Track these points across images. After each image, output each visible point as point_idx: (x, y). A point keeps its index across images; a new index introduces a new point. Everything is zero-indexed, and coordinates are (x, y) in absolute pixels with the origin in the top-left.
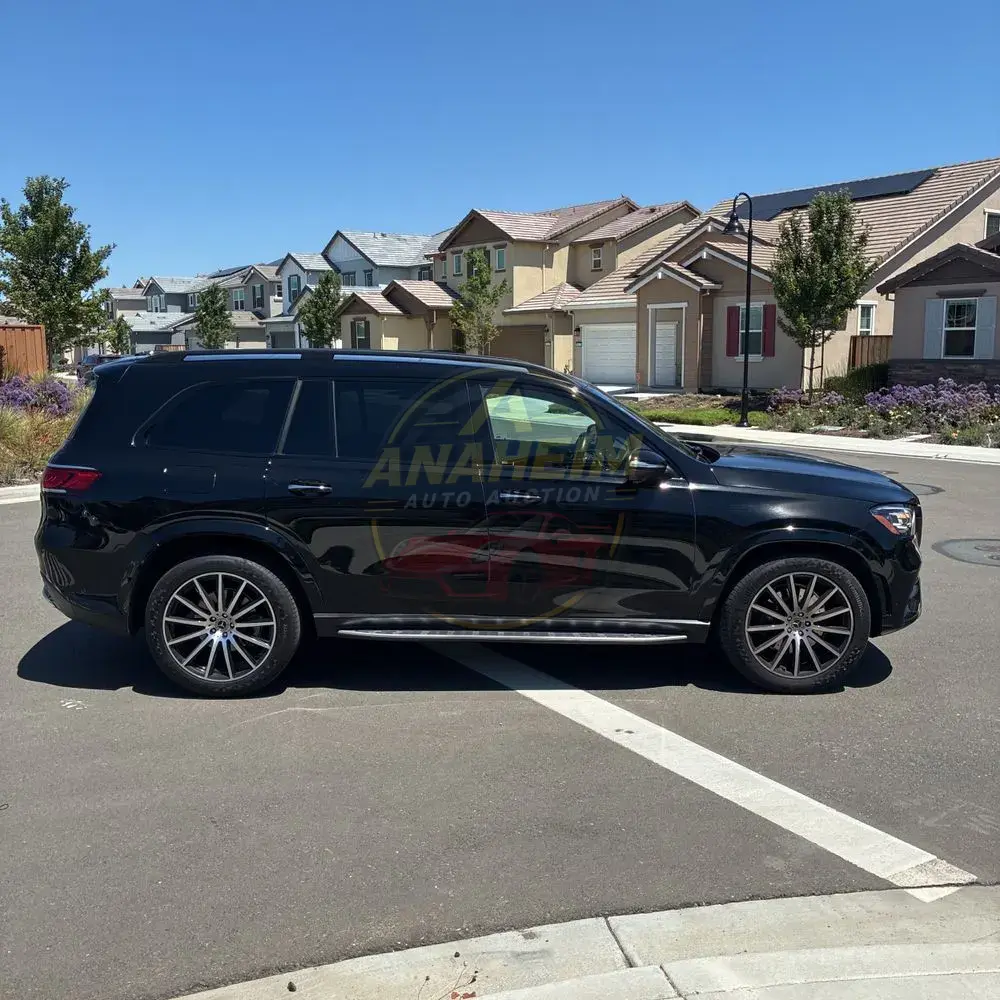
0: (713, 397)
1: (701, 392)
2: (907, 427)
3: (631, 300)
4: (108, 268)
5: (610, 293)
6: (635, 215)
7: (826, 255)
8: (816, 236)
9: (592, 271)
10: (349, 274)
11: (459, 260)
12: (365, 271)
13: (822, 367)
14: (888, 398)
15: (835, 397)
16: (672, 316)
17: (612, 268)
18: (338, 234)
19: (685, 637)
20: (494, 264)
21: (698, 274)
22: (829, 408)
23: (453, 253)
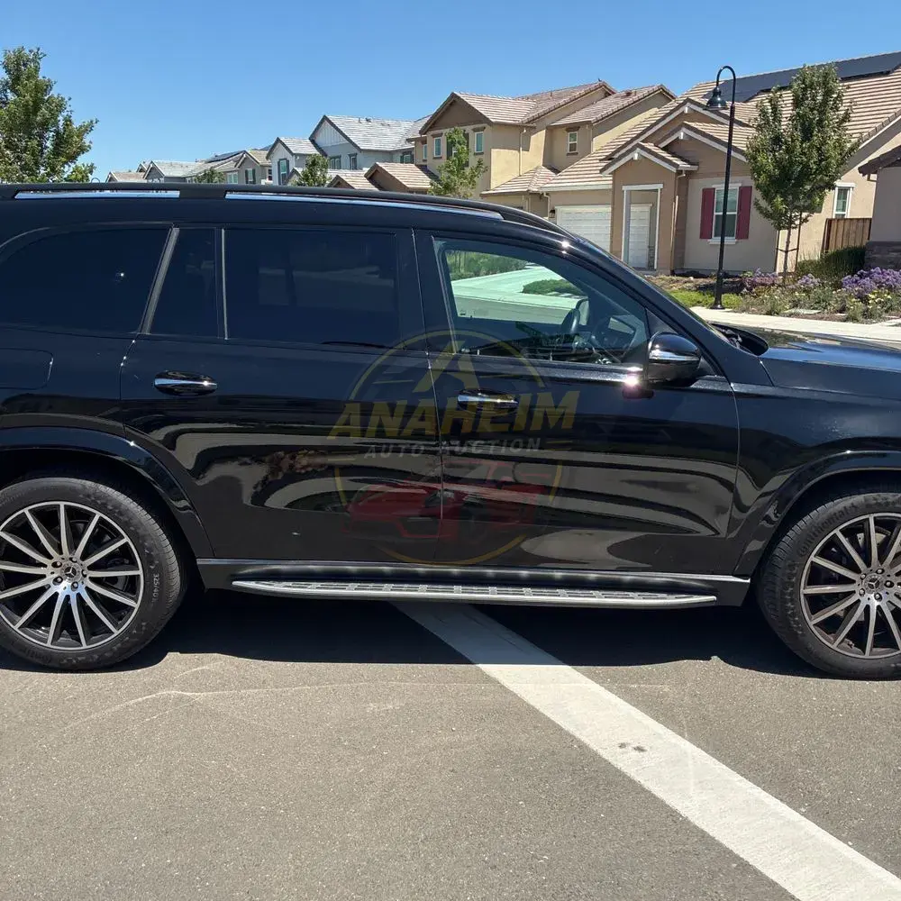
0: (686, 279)
1: (673, 273)
2: (886, 311)
3: (606, 182)
4: (91, 142)
5: (586, 175)
6: (611, 99)
7: (807, 134)
8: (798, 113)
9: (568, 154)
10: (335, 158)
11: (438, 143)
12: (350, 156)
13: (798, 249)
14: (867, 281)
15: (812, 280)
16: (647, 197)
17: (588, 151)
18: (325, 118)
19: (714, 598)
20: (473, 147)
21: (674, 155)
22: (804, 291)
23: (434, 136)
